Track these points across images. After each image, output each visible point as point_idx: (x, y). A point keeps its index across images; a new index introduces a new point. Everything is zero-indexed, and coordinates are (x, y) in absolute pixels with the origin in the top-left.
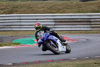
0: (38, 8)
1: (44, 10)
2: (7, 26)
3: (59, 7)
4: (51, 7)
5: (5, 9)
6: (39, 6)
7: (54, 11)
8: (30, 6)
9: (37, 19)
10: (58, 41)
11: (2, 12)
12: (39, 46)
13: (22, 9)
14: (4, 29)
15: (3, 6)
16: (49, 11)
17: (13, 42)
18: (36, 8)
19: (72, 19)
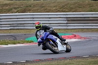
0: (51, 7)
1: (57, 9)
2: (21, 24)
3: (71, 6)
4: (63, 6)
5: (18, 8)
6: (52, 5)
7: (67, 10)
8: (43, 5)
9: (50, 18)
10: (58, 41)
11: (16, 11)
12: (39, 45)
13: (35, 8)
14: (17, 28)
15: (16, 5)
16: (61, 10)
17: (27, 39)
18: (49, 7)
19: (84, 17)
